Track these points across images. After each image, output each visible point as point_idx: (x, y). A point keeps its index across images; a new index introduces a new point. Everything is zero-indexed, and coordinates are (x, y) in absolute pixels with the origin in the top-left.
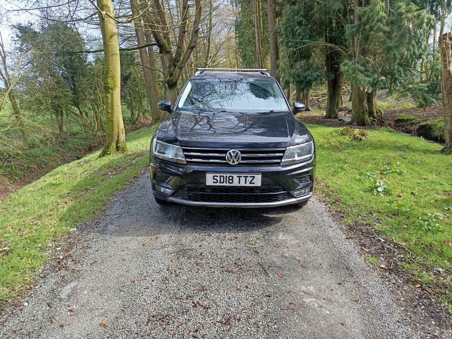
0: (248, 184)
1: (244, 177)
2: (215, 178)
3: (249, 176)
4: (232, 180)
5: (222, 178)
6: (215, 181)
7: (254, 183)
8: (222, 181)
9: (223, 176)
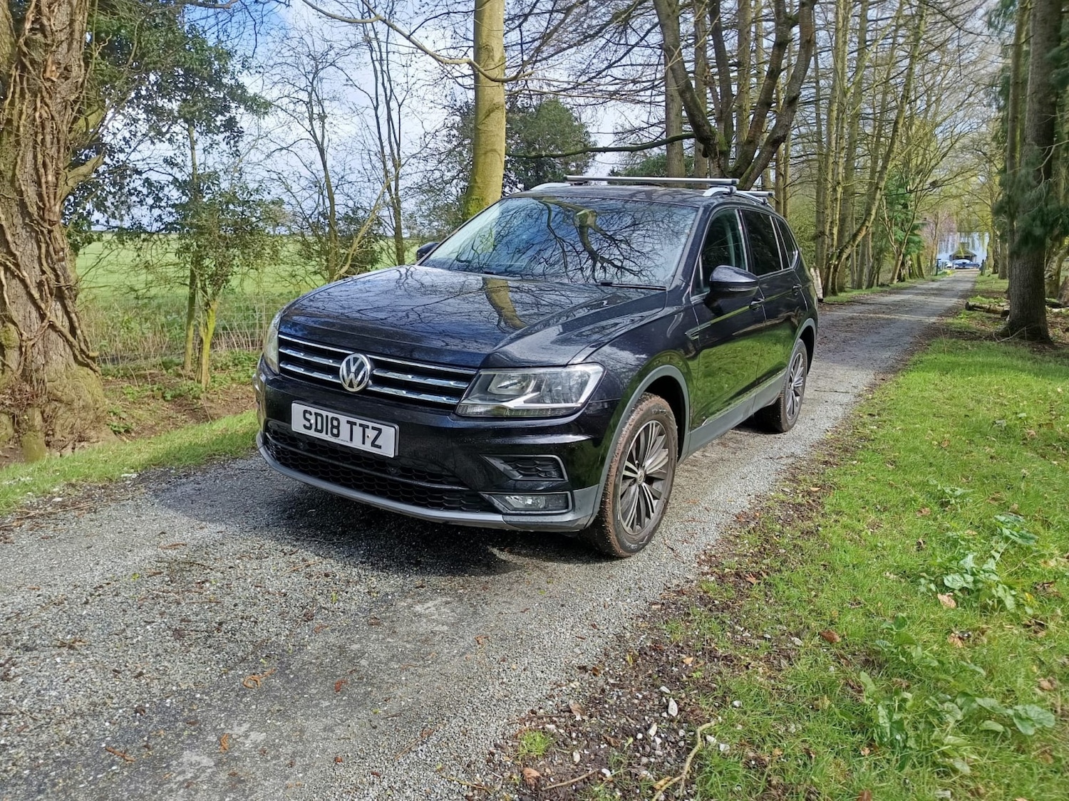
0: (368, 447)
1: (361, 425)
2: (308, 416)
3: (371, 424)
4: (338, 427)
5: (319, 418)
6: (308, 425)
7: (380, 447)
8: (319, 428)
9: (321, 416)
